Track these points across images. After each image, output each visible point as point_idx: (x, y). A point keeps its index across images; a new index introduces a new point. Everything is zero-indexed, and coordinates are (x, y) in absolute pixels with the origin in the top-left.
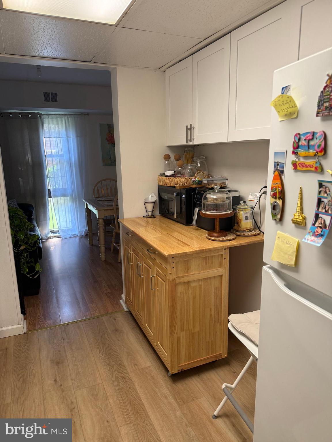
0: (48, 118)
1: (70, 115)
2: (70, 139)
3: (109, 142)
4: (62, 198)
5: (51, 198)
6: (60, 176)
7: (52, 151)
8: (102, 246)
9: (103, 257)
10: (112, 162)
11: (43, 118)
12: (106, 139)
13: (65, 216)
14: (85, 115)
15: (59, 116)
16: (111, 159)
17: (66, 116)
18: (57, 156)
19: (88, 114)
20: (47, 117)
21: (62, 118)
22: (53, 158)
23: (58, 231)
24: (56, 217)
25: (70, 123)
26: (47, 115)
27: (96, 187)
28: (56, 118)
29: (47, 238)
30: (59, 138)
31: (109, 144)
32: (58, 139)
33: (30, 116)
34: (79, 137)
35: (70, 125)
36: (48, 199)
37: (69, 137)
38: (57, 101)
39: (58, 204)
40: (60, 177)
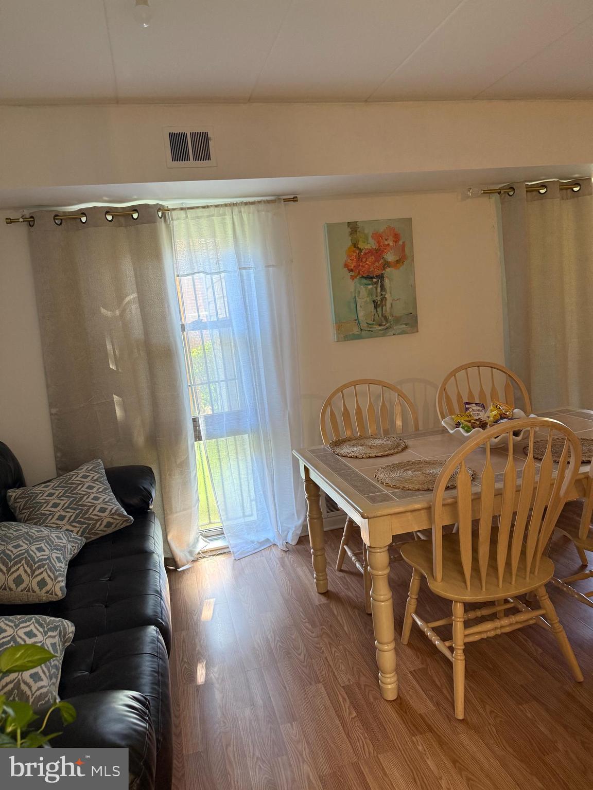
0: (187, 217)
1: (246, 204)
2: (249, 275)
3: (352, 274)
4: (231, 439)
5: (200, 442)
6: (222, 377)
7: (200, 313)
8: (386, 647)
9: (389, 686)
10: (361, 330)
11: (172, 220)
12: (346, 266)
13: (239, 492)
14: (286, 200)
15: (216, 209)
16: (360, 321)
17: (236, 209)
18: (216, 325)
19: (295, 199)
20: (183, 213)
21: (225, 215)
22: (204, 332)
23: (221, 534)
24: (216, 496)
25: (247, 228)
26: (182, 209)
27: (329, 410)
28: (208, 216)
29: (193, 559)
30: (219, 273)
31: (353, 278)
32: (214, 277)
33: (135, 216)
34: (273, 266)
35: (247, 233)
36: (193, 446)
37: (245, 268)
38: (209, 159)
39: (219, 459)
40: (222, 381)
